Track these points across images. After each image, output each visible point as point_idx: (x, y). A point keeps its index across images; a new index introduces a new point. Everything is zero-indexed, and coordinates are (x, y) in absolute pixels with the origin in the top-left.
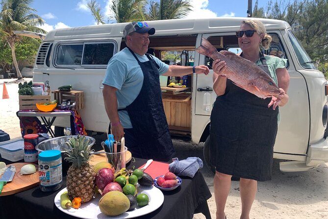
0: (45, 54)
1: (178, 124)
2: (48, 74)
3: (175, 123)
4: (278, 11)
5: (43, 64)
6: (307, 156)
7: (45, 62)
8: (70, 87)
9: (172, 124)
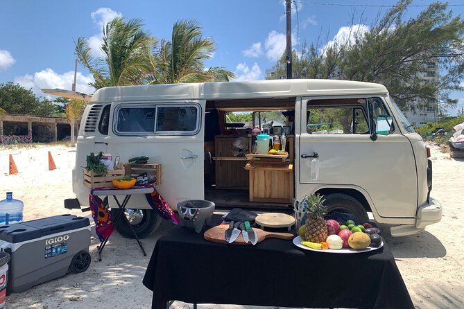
0: (97, 118)
1: (275, 195)
2: (107, 144)
3: (270, 195)
4: (314, 54)
5: (94, 131)
6: (416, 219)
7: (97, 129)
8: (148, 158)
9: (267, 196)
